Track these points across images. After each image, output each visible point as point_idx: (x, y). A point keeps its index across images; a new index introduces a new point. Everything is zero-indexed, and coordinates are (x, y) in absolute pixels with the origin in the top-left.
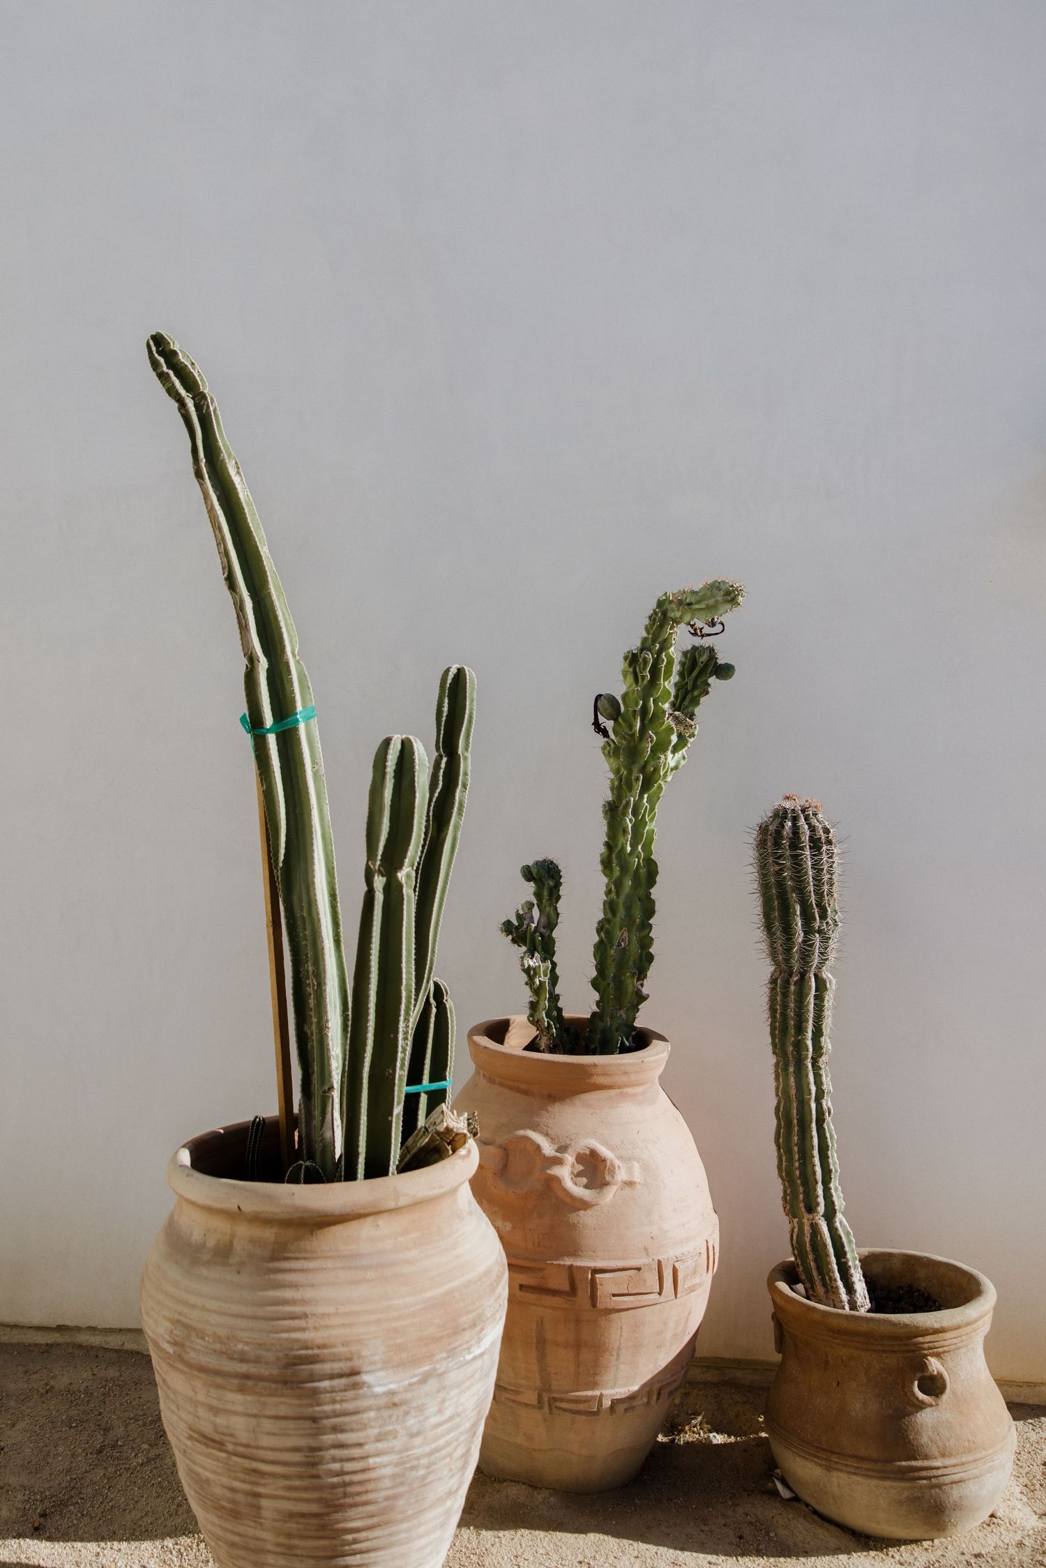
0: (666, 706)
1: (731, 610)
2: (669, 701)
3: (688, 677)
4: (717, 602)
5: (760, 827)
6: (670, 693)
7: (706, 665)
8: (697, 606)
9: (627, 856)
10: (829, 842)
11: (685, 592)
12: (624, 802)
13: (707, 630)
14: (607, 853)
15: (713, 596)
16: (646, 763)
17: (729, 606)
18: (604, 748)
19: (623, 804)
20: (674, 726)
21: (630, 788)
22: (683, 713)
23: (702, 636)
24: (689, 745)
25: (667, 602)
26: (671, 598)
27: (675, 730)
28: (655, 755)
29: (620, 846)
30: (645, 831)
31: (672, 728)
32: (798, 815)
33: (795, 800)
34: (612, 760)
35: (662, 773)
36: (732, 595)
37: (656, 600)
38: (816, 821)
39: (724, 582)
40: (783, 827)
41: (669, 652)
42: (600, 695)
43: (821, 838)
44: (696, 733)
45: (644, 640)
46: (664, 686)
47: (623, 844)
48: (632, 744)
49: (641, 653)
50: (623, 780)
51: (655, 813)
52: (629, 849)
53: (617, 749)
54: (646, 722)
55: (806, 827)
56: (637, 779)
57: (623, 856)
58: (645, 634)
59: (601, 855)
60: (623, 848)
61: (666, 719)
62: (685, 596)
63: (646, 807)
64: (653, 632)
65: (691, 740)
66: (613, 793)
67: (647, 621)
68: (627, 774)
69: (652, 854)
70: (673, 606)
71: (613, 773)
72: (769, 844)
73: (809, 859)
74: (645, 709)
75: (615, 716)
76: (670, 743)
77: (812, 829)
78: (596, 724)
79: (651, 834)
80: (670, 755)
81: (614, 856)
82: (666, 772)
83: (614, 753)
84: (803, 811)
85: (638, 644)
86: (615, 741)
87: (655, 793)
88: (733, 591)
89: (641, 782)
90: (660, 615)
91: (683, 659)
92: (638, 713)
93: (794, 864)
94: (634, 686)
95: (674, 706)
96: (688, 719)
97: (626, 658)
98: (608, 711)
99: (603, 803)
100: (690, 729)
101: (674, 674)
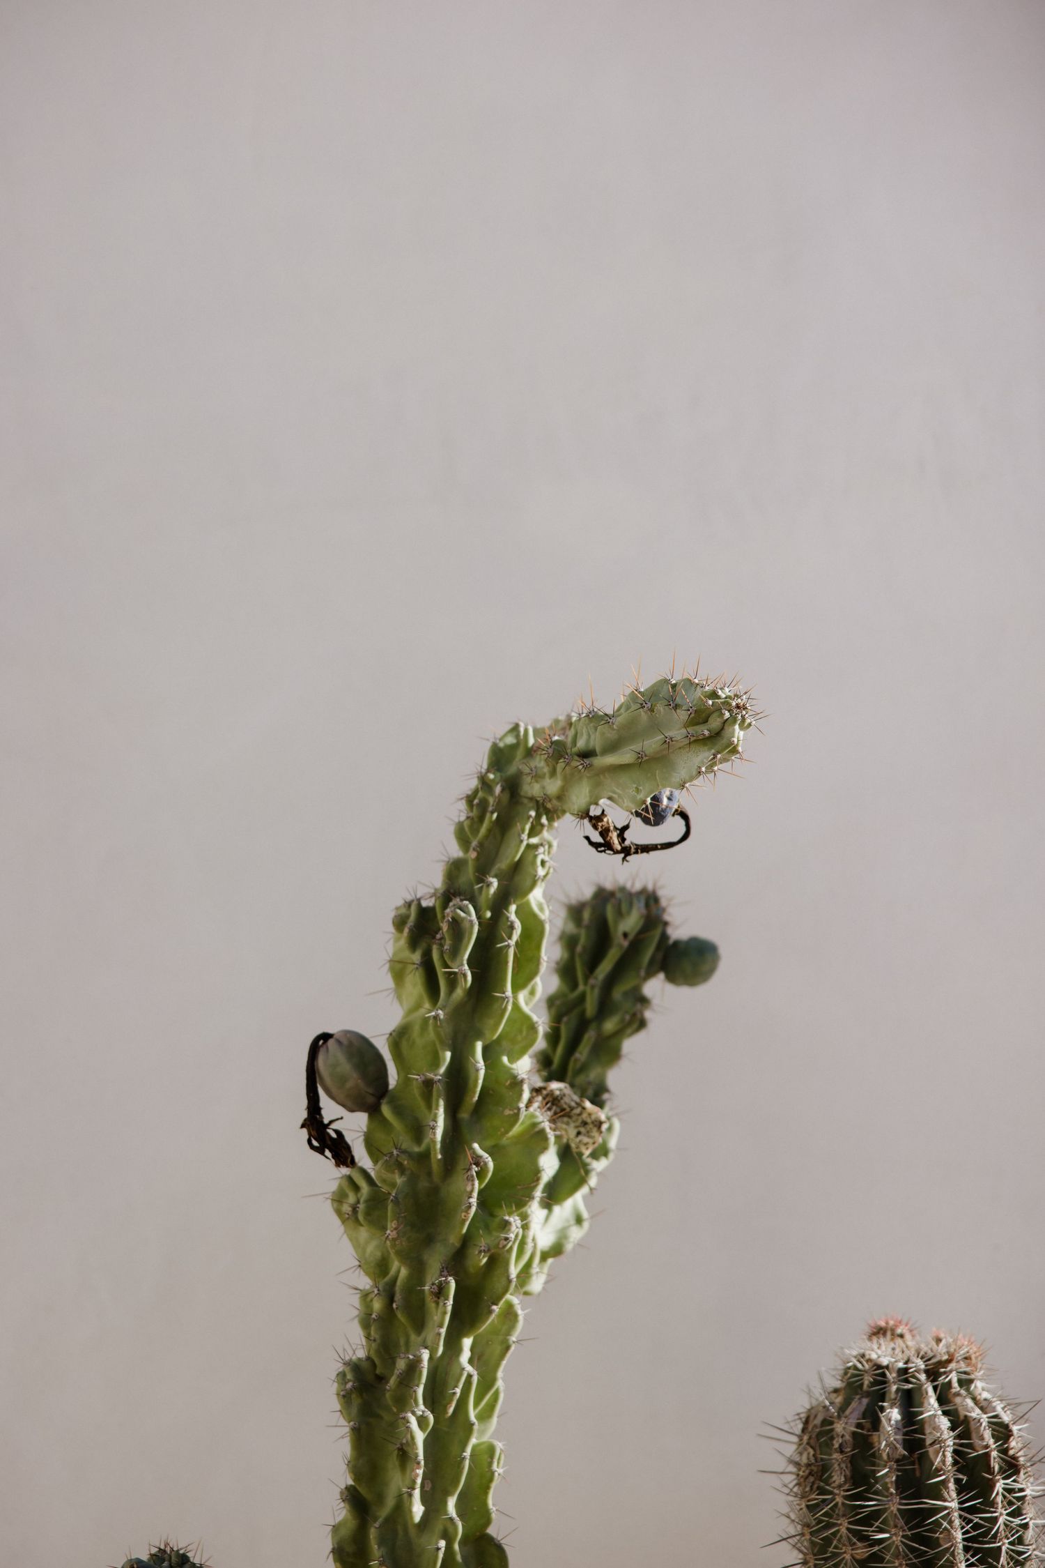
0: (524, 1066)
1: (710, 769)
2: (532, 1050)
3: (587, 978)
4: (668, 742)
5: (806, 1422)
6: (532, 1027)
7: (636, 945)
8: (611, 759)
9: (412, 1532)
10: (1011, 1467)
11: (571, 724)
12: (401, 1365)
13: (639, 833)
14: (352, 1524)
15: (655, 726)
16: (466, 1241)
17: (705, 755)
18: (339, 1198)
19: (397, 1372)
20: (547, 1126)
21: (419, 1321)
22: (572, 1086)
23: (626, 852)
24: (593, 1181)
25: (520, 753)
26: (531, 741)
27: (552, 1139)
28: (492, 1215)
29: (390, 1502)
30: (468, 1453)
31: (542, 1132)
32: (920, 1387)
33: (901, 1336)
34: (363, 1233)
35: (514, 1271)
36: (715, 723)
37: (488, 746)
38: (969, 1402)
39: (689, 683)
40: (876, 1425)
41: (528, 904)
42: (325, 1037)
43: (987, 1455)
44: (613, 1143)
45: (455, 868)
46: (516, 1006)
47: (400, 1496)
48: (423, 1184)
49: (445, 906)
50: (398, 1297)
51: (497, 1394)
52: (418, 1510)
53: (377, 1202)
54: (464, 1115)
55: (944, 1423)
56: (440, 1292)
57: (401, 1533)
58: (456, 852)
59: (336, 1529)
60: (401, 1507)
61: (522, 1105)
62: (571, 733)
63: (470, 1376)
64: (481, 845)
65: (599, 1165)
66: (368, 1337)
67: (460, 812)
68: (410, 1277)
69: (488, 1521)
70: (539, 762)
71: (367, 1274)
72: (838, 1478)
73: (957, 1522)
74: (458, 1078)
75: (371, 1100)
76: (537, 1179)
77: (962, 1426)
78: (315, 1124)
79: (486, 1457)
80: (536, 1211)
81: (373, 1533)
82: (528, 1265)
83: (368, 1214)
84: (933, 1373)
85: (437, 881)
86: (373, 1174)
87: (494, 1331)
88: (718, 710)
89: (450, 1302)
90: (498, 789)
91: (571, 928)
92: (439, 1088)
93: (914, 1538)
94: (427, 1005)
95: (550, 1067)
96: (588, 1104)
97: (400, 923)
98: (349, 1084)
99: (339, 1367)
100: (595, 1133)
101: (544, 967)
